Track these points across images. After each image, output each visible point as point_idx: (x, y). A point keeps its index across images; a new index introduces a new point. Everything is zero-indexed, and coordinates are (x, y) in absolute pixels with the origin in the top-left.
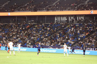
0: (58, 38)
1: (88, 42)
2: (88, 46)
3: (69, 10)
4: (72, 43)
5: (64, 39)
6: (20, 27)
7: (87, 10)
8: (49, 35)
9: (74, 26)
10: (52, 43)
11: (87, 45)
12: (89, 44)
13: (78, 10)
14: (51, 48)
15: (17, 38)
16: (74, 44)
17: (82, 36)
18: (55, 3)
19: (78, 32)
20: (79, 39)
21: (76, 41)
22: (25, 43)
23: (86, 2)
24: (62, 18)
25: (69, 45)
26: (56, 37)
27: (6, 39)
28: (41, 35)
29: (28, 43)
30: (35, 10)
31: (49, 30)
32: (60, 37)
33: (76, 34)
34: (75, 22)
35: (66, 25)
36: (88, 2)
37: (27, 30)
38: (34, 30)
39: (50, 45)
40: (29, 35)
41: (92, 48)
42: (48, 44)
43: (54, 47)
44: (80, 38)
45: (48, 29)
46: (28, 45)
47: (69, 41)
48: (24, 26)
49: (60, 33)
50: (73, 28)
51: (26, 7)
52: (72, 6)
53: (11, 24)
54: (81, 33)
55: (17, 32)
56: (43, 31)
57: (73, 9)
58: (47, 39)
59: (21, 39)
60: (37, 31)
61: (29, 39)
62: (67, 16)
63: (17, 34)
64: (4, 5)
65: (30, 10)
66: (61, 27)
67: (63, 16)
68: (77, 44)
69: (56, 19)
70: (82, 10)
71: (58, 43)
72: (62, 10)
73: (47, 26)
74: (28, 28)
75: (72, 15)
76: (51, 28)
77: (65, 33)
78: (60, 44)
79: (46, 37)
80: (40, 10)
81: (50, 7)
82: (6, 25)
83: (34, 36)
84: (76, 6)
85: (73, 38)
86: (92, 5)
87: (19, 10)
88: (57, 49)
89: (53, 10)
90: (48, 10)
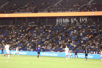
0: (60, 41)
1: (92, 46)
2: (92, 50)
3: (71, 11)
4: (75, 46)
5: (66, 42)
6: (20, 29)
7: (91, 11)
8: (51, 38)
9: (77, 28)
10: (53, 46)
11: (90, 48)
12: (93, 47)
13: (80, 11)
14: (53, 52)
15: (17, 41)
16: (77, 47)
17: (85, 39)
18: (56, 4)
19: (81, 34)
20: (82, 42)
21: (78, 44)
22: (26, 46)
23: (90, 2)
24: (64, 19)
25: (71, 48)
26: (57, 40)
27: (5, 42)
28: (42, 37)
29: (28, 47)
30: (36, 11)
31: (51, 33)
32: (62, 40)
33: (79, 37)
34: (77, 24)
35: (68, 27)
36: (91, 3)
37: (27, 32)
38: (34, 33)
39: (51, 49)
40: (29, 38)
41: (96, 51)
42: (49, 48)
43: (56, 51)
44: (83, 40)
45: (50, 31)
46: (28, 49)
47: (71, 44)
48: (24, 28)
49: (61, 36)
50: (75, 31)
51: (27, 8)
52: (74, 7)
53: (10, 26)
54: (84, 35)
55: (17, 34)
56: (44, 34)
57: (76, 10)
58: (48, 42)
59: (21, 42)
60: (38, 33)
61: (30, 42)
62: (70, 18)
63: (16, 37)
64: (2, 6)
65: (31, 11)
66: (63, 30)
67: (65, 17)
68: (80, 47)
69: (57, 21)
70: (85, 11)
71: (60, 46)
72: (64, 11)
73: (48, 28)
74: (29, 30)
75: (74, 17)
76: (52, 30)
77: (67, 36)
78: (61, 47)
79: (47, 40)
80: (41, 11)
81: (51, 8)
82: (5, 27)
83: (34, 39)
84: (78, 7)
85: (76, 41)
86: (95, 6)
87: (19, 12)
88: (59, 52)
89: (55, 11)
90: (49, 11)
